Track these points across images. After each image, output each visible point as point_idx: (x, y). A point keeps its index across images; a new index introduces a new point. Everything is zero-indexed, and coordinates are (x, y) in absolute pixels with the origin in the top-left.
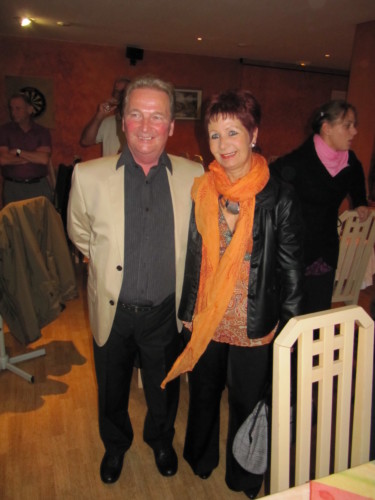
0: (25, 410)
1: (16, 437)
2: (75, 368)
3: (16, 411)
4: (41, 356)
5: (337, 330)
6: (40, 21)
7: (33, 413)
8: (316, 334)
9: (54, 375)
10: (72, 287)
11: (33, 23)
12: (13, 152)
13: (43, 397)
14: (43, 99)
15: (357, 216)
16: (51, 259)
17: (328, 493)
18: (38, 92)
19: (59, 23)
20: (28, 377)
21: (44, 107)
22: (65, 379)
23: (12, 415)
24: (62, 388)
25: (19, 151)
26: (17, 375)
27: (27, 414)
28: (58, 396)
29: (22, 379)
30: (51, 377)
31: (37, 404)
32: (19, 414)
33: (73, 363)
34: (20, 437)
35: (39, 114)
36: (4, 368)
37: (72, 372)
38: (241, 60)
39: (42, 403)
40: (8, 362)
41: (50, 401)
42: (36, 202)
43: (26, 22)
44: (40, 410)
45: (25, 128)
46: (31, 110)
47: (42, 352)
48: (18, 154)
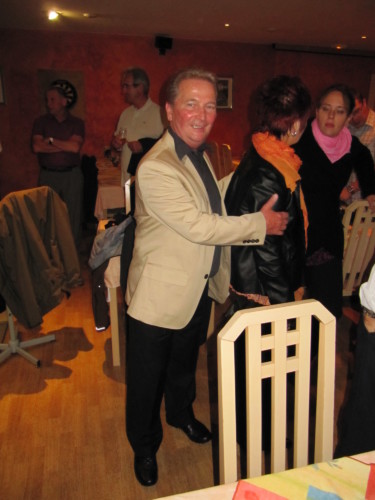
0: (28, 392)
1: (15, 417)
2: (82, 354)
3: (19, 393)
4: (52, 342)
5: (292, 324)
6: (66, 13)
7: (35, 395)
8: (266, 329)
9: (60, 360)
10: (77, 275)
11: (61, 16)
12: (47, 141)
13: (46, 381)
14: (74, 91)
15: (368, 205)
16: (54, 248)
17: (254, 494)
18: (69, 85)
19: (85, 15)
20: (35, 360)
21: (75, 99)
22: (70, 364)
23: (15, 396)
24: (66, 373)
25: (51, 139)
26: (25, 359)
27: (29, 396)
28: (61, 380)
29: (29, 362)
30: (57, 362)
31: (40, 386)
32: (21, 396)
33: (80, 349)
34: (19, 418)
35: (70, 105)
36: (14, 351)
37: (77, 358)
38: (274, 45)
39: (45, 386)
40: (19, 346)
41: (53, 384)
42: (38, 191)
43: (53, 15)
44: (42, 394)
45: (60, 119)
46: (64, 102)
47: (52, 337)
48: (50, 142)
